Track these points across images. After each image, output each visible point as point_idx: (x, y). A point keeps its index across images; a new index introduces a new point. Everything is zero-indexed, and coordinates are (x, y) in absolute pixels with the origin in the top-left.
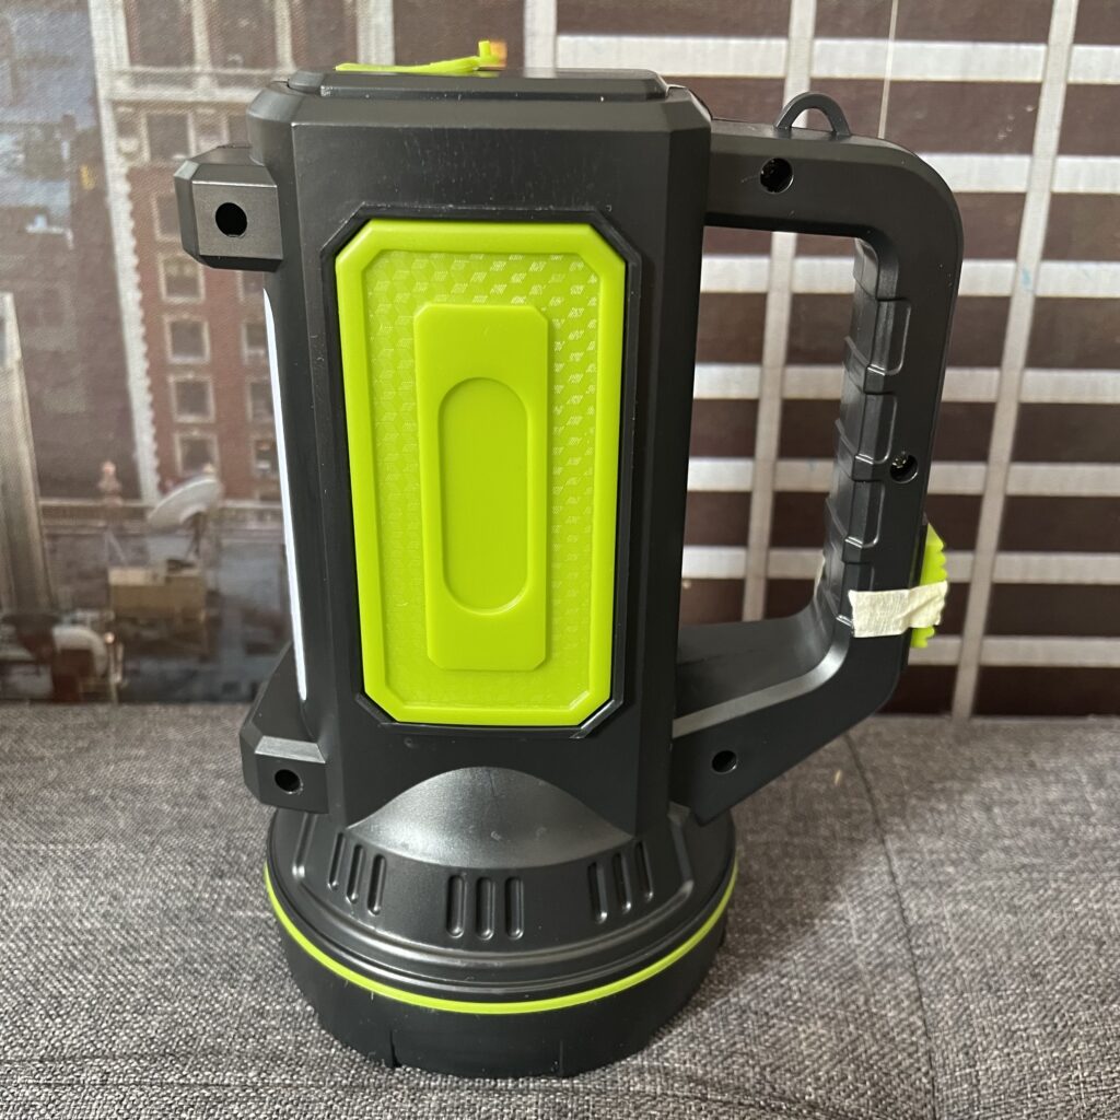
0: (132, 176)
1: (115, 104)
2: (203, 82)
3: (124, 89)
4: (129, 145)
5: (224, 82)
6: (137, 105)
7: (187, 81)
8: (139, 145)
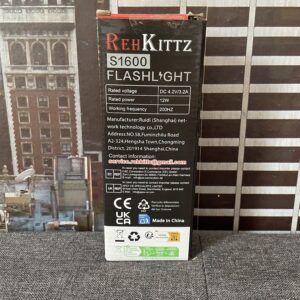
0: (11, 92)
1: (7, 74)
2: (29, 69)
3: (9, 71)
4: (10, 84)
5: (35, 69)
6: (13, 74)
7: (25, 69)
8: (13, 84)
